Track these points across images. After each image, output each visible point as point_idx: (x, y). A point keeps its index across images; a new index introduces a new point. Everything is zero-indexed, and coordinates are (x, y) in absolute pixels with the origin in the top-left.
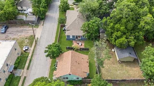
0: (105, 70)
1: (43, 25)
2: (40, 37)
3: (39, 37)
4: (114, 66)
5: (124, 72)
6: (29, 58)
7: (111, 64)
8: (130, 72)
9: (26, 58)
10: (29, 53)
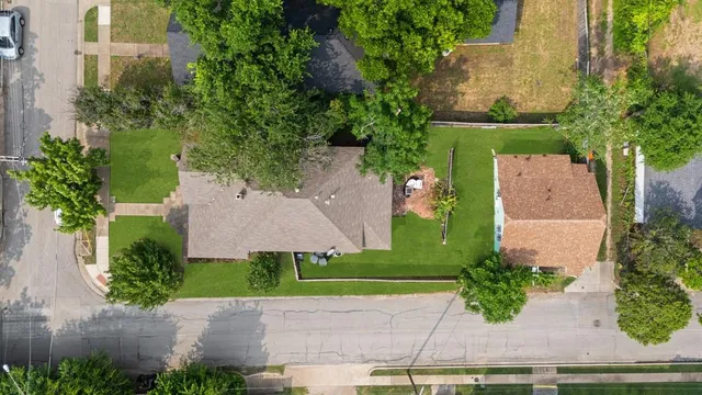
0: (534, 97)
1: (281, 369)
2: (367, 362)
3: (370, 367)
4: (516, 62)
5: (542, 33)
6: (482, 379)
7: (511, 72)
8: (542, 11)
9: (483, 389)
10: (457, 386)
